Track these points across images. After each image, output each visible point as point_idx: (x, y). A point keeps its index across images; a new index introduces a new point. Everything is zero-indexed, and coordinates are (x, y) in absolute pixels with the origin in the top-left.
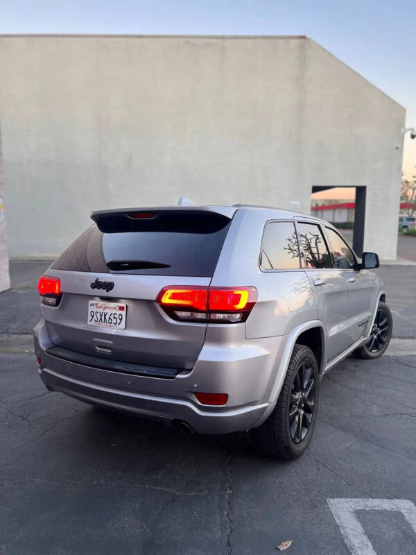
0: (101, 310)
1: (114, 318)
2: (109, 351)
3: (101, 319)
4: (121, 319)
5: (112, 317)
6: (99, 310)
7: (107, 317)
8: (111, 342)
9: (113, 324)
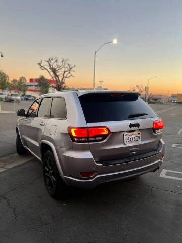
0: (131, 136)
1: (136, 138)
3: (131, 140)
4: (139, 138)
7: (134, 139)
8: (138, 148)
9: (136, 141)
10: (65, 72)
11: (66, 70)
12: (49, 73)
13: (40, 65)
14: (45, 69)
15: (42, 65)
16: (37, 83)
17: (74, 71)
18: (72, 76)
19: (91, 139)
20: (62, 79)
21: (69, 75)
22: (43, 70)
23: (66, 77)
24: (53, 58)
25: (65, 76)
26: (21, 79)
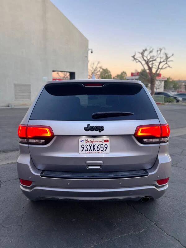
0: (91, 144)
1: (101, 147)
2: (99, 167)
3: (90, 149)
4: (107, 148)
5: (99, 147)
6: (88, 144)
7: (96, 147)
8: (101, 162)
9: (100, 151)
10: (160, 63)
11: (162, 60)
12: (143, 65)
13: (134, 58)
14: (139, 61)
15: (135, 57)
16: (137, 77)
17: (172, 61)
18: (169, 66)
19: (31, 141)
20: (157, 71)
21: (166, 65)
22: (137, 62)
23: (161, 69)
24: (148, 49)
25: (160, 67)
26: (122, 74)
